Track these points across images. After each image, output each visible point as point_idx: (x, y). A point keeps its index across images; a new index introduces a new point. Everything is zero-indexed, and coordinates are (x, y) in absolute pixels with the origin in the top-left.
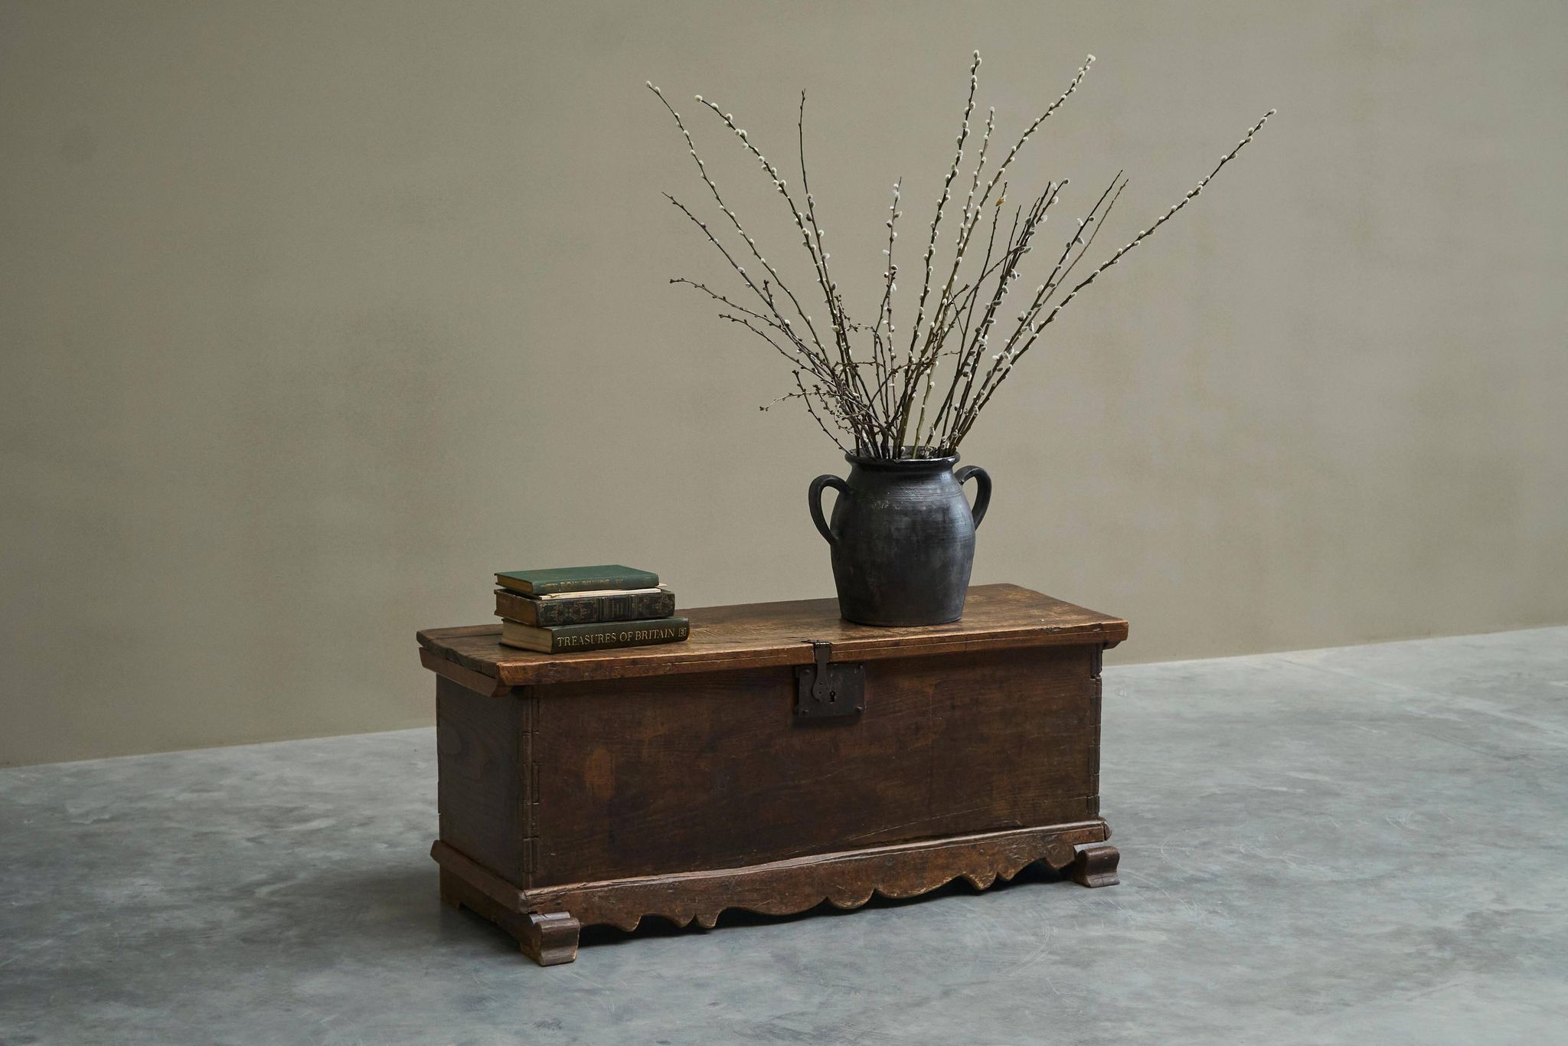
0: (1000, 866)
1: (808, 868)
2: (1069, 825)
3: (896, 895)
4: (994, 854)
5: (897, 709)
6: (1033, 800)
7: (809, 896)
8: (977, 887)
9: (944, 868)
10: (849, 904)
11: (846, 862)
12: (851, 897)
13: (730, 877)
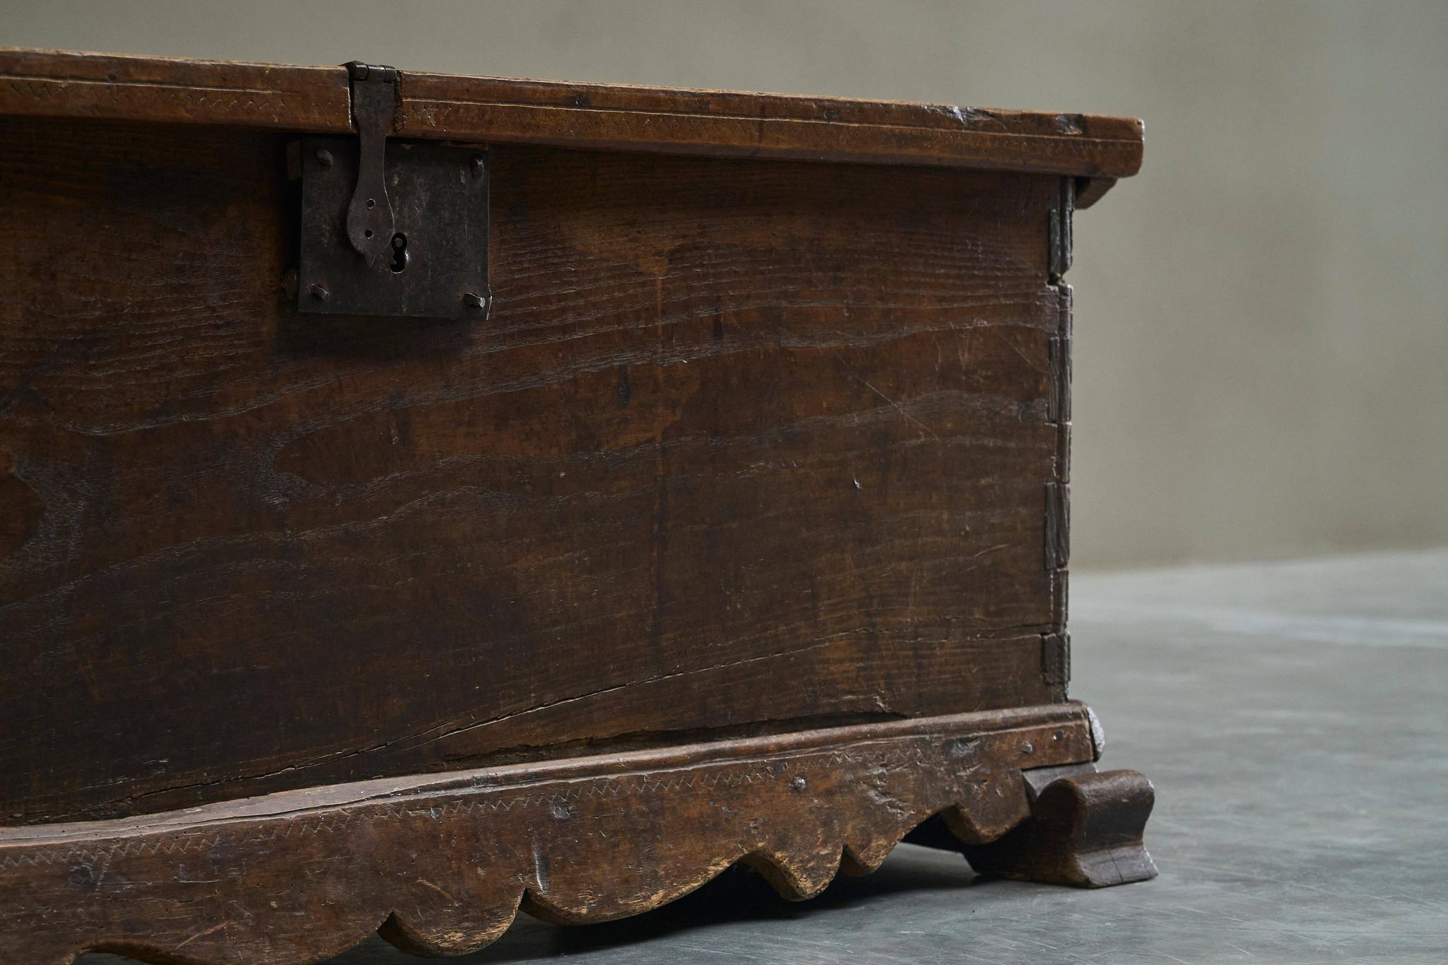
0: (849, 827)
1: (329, 820)
2: (1007, 713)
3: (584, 911)
4: (829, 793)
5: (570, 318)
6: (915, 638)
7: (337, 910)
8: (793, 891)
9: (709, 827)
10: (458, 937)
11: (437, 803)
12: (459, 920)
13: (93, 847)
